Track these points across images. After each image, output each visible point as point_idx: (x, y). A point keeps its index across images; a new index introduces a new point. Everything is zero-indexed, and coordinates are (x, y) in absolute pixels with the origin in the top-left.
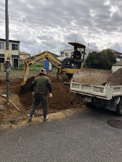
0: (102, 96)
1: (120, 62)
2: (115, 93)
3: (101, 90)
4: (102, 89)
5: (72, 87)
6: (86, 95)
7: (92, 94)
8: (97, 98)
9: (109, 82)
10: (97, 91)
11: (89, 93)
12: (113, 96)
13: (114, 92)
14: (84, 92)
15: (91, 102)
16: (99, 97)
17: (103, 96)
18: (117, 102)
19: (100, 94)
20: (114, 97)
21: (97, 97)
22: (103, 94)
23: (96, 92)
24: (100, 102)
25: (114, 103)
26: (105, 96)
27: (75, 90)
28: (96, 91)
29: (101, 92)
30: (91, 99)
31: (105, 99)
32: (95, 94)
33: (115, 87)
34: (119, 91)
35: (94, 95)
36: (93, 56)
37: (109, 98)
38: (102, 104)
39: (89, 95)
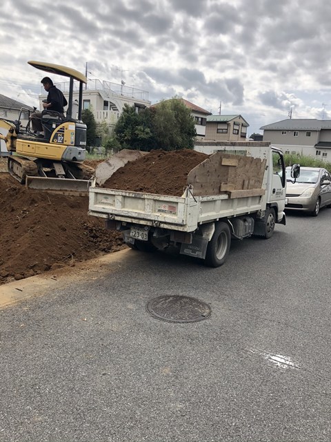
0: (174, 222)
1: (204, 136)
2: (203, 215)
3: (173, 208)
4: (174, 205)
5: (96, 203)
6: (135, 221)
7: (149, 218)
8: (161, 228)
9: (190, 188)
10: (163, 211)
11: (142, 216)
12: (198, 223)
13: (201, 212)
14: (130, 215)
15: (147, 240)
16: (166, 226)
17: (177, 222)
18: (208, 235)
19: (169, 218)
20: (201, 223)
21: (162, 226)
22: (175, 217)
23: (158, 214)
24: (168, 237)
25: (202, 239)
26: (180, 222)
27: (102, 210)
28: (159, 211)
29: (171, 212)
30: (147, 233)
31: (181, 229)
32: (156, 219)
33: (205, 199)
34: (214, 210)
35: (155, 221)
36: (135, 115)
37: (191, 227)
38: (173, 242)
39: (142, 222)
